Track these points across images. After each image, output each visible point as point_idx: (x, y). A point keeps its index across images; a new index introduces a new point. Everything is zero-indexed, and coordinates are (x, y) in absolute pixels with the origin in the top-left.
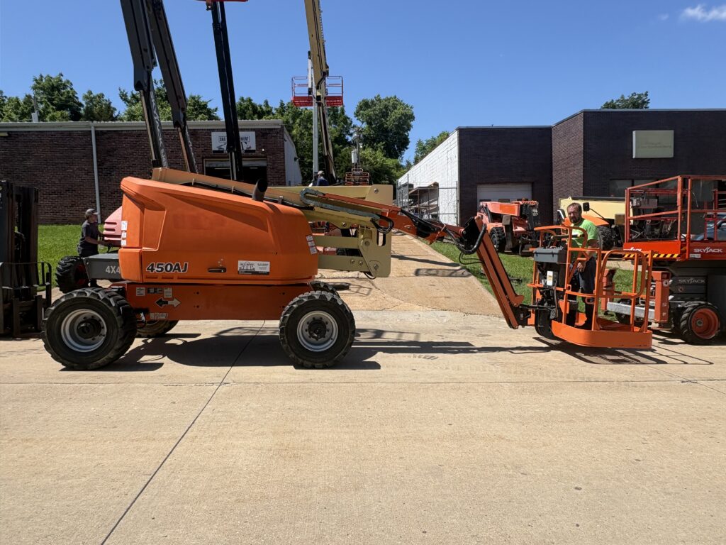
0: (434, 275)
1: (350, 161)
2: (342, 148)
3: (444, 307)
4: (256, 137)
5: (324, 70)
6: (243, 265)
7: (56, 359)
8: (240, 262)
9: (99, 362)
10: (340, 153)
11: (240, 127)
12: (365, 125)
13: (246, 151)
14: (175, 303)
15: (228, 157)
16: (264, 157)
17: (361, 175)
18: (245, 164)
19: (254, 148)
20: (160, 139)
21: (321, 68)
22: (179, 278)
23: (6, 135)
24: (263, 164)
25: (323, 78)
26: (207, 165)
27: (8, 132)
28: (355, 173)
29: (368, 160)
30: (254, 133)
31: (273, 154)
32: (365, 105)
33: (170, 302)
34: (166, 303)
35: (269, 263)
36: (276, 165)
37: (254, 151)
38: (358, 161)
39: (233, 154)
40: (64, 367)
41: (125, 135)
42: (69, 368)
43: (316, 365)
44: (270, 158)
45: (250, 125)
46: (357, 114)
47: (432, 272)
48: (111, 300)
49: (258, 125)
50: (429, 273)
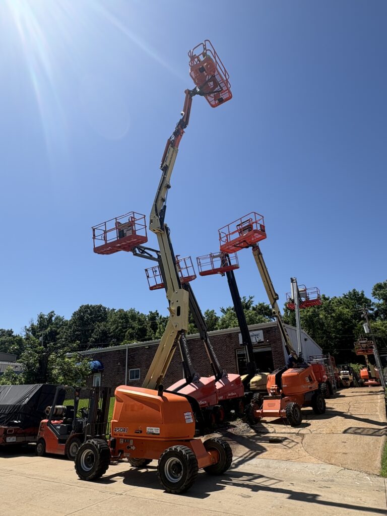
0: (359, 434)
1: (364, 331)
2: (359, 322)
3: (333, 462)
4: (263, 333)
5: (275, 297)
6: (149, 429)
7: (77, 474)
8: (148, 428)
9: (90, 476)
10: (357, 326)
11: (249, 329)
12: (381, 301)
13: (259, 343)
14: (133, 448)
15: (243, 348)
16: (269, 345)
17: (366, 343)
18: (255, 350)
19: (262, 340)
20: (187, 350)
21: (273, 296)
22: (125, 436)
23: (148, 347)
24: (269, 349)
25: (275, 301)
26: (238, 353)
27: (149, 346)
28: (362, 342)
29: (379, 329)
30: (262, 331)
31: (274, 342)
32: (379, 287)
33: (132, 448)
34: (130, 448)
35: (159, 428)
36: (277, 349)
37: (263, 342)
38: (370, 331)
39: (246, 346)
40: (79, 478)
41: (197, 341)
42: (81, 479)
43: (172, 491)
44: (273, 345)
45: (259, 327)
46: (374, 294)
47: (359, 431)
48: (98, 445)
49: (264, 326)
50: (356, 432)
